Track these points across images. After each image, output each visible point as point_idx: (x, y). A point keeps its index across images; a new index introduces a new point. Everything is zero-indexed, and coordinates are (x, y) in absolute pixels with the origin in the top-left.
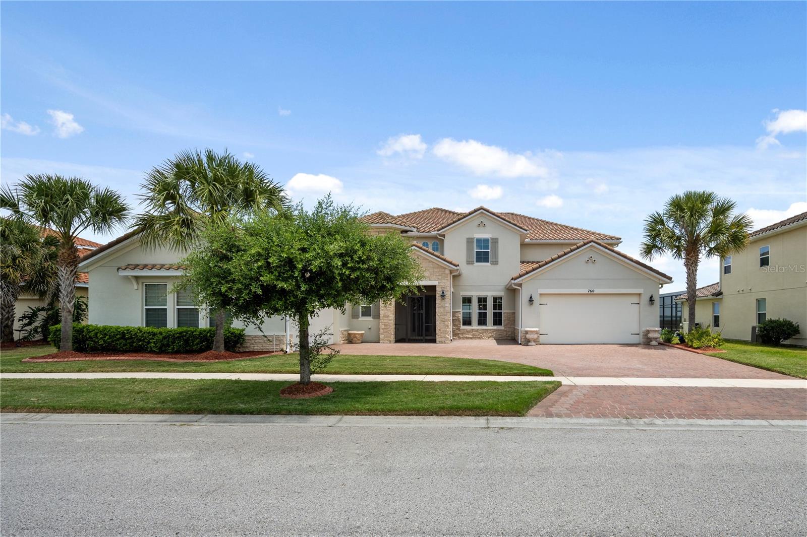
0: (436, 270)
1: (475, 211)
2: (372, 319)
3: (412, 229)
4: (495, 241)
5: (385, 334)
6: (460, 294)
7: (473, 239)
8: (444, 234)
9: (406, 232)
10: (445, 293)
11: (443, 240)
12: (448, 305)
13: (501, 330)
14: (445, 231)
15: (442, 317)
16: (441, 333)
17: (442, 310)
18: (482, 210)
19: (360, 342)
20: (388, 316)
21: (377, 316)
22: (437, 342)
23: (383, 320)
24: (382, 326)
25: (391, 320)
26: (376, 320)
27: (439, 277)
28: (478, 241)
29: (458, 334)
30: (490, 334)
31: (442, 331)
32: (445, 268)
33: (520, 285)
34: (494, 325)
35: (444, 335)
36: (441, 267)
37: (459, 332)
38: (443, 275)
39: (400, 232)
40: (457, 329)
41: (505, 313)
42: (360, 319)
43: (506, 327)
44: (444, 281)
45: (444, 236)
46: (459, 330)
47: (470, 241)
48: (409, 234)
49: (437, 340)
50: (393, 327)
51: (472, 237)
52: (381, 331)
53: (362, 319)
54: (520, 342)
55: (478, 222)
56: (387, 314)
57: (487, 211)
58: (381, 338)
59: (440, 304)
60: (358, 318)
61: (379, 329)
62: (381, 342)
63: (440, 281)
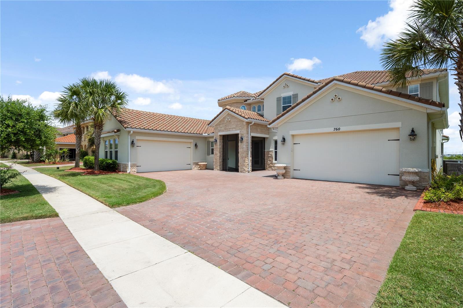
0: (238, 123)
1: (280, 77)
3: (250, 98)
4: (296, 96)
5: (216, 165)
6: (273, 138)
7: (281, 98)
8: (263, 98)
9: (246, 101)
10: (243, 138)
11: (263, 102)
12: (244, 146)
14: (263, 96)
17: (242, 150)
18: (285, 75)
20: (217, 154)
22: (239, 172)
23: (215, 157)
24: (215, 160)
25: (218, 157)
27: (240, 128)
28: (284, 98)
29: (272, 167)
32: (244, 121)
33: (277, 129)
35: (242, 167)
36: (241, 120)
37: (272, 165)
38: (242, 126)
39: (244, 101)
40: (271, 163)
42: (210, 156)
44: (243, 130)
46: (272, 164)
47: (279, 99)
48: (248, 102)
49: (239, 170)
50: (219, 160)
51: (280, 96)
52: (214, 163)
55: (283, 84)
57: (288, 75)
58: (214, 167)
59: (240, 146)
62: (214, 169)
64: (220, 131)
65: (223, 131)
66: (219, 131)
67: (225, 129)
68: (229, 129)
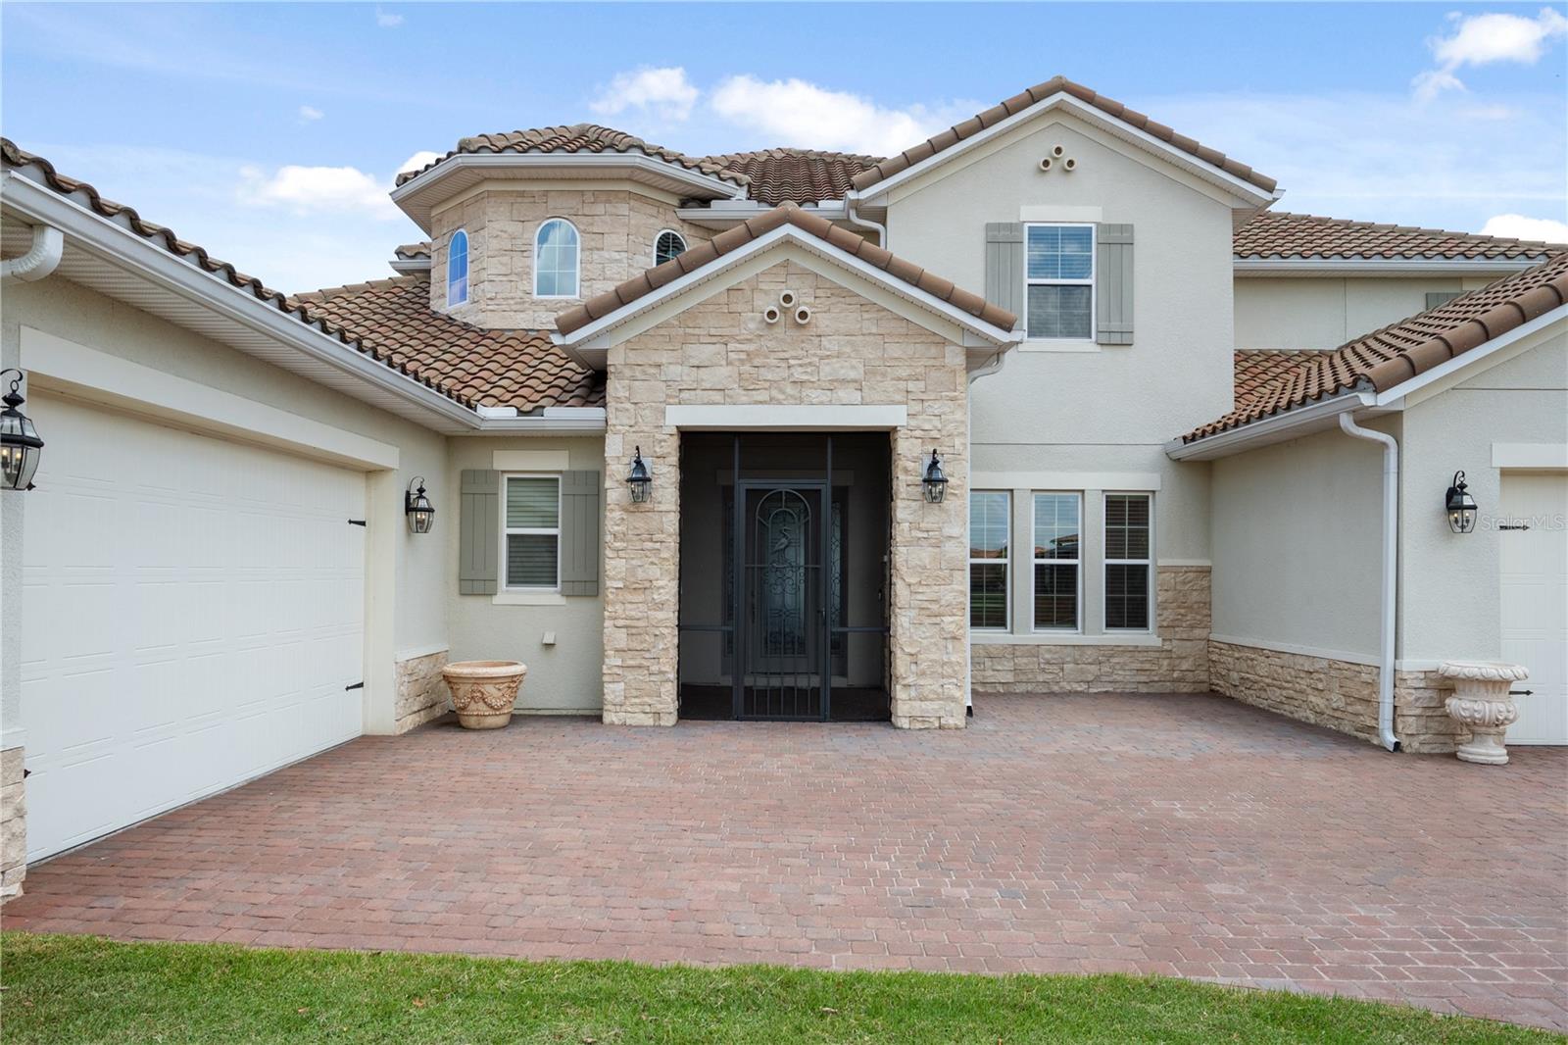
0: (895, 350)
1: (1033, 97)
2: (559, 600)
3: (728, 187)
4: (1119, 240)
5: (630, 675)
7: (1019, 226)
8: (881, 203)
9: (704, 200)
10: (945, 469)
11: (880, 232)
13: (1147, 650)
14: (887, 193)
15: (929, 593)
16: (923, 674)
17: (924, 555)
18: (1062, 96)
19: (502, 720)
20: (646, 587)
21: (589, 585)
22: (897, 722)
23: (619, 607)
24: (615, 637)
25: (660, 606)
26: (583, 606)
27: (911, 386)
28: (1039, 235)
30: (1093, 668)
31: (923, 666)
32: (944, 342)
33: (1390, 421)
34: (1109, 625)
35: (936, 687)
36: (922, 332)
38: (934, 374)
41: (1164, 570)
42: (496, 600)
43: (1168, 634)
44: (937, 407)
45: (881, 216)
47: (1000, 237)
49: (898, 709)
50: (670, 638)
51: (1014, 221)
52: (612, 661)
53: (510, 596)
54: (1390, 739)
55: (1039, 148)
56: (640, 574)
57: (1089, 98)
58: (609, 697)
59: (915, 526)
60: (492, 594)
61: (600, 655)
62: (608, 718)
63: (916, 407)
64: (685, 395)
65: (717, 397)
66: (679, 394)
67: (748, 385)
68: (790, 390)
